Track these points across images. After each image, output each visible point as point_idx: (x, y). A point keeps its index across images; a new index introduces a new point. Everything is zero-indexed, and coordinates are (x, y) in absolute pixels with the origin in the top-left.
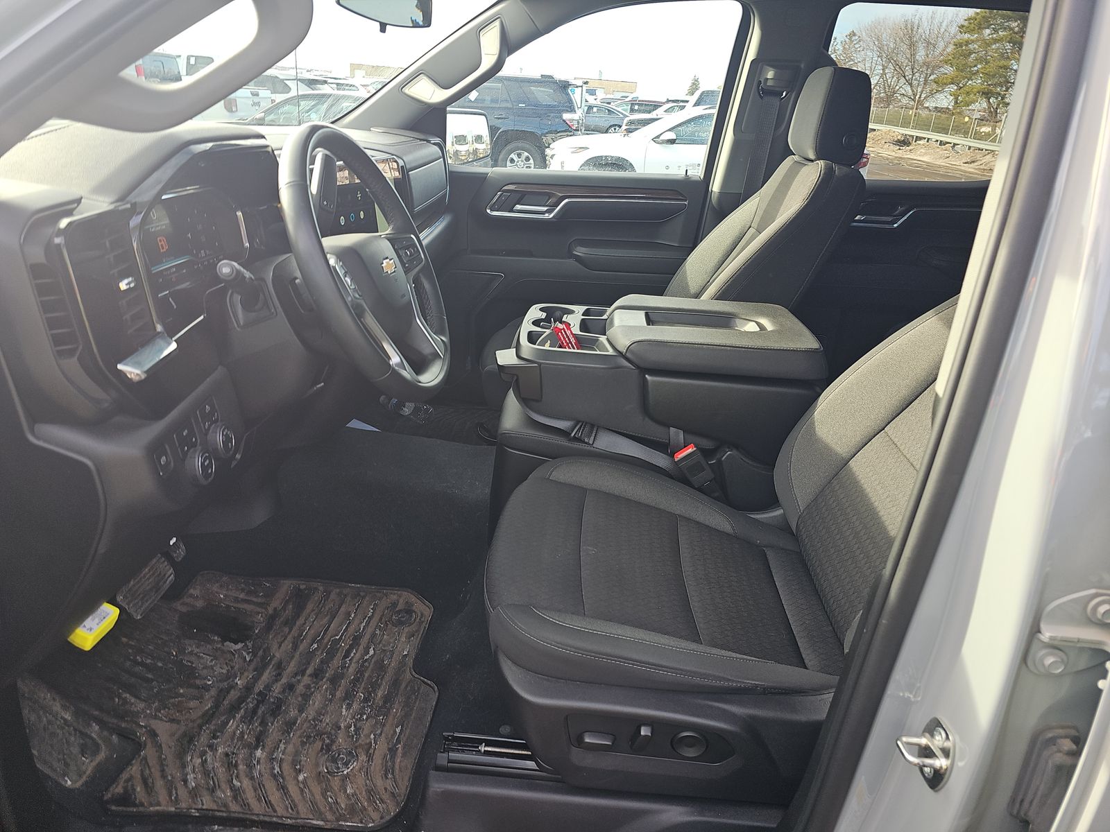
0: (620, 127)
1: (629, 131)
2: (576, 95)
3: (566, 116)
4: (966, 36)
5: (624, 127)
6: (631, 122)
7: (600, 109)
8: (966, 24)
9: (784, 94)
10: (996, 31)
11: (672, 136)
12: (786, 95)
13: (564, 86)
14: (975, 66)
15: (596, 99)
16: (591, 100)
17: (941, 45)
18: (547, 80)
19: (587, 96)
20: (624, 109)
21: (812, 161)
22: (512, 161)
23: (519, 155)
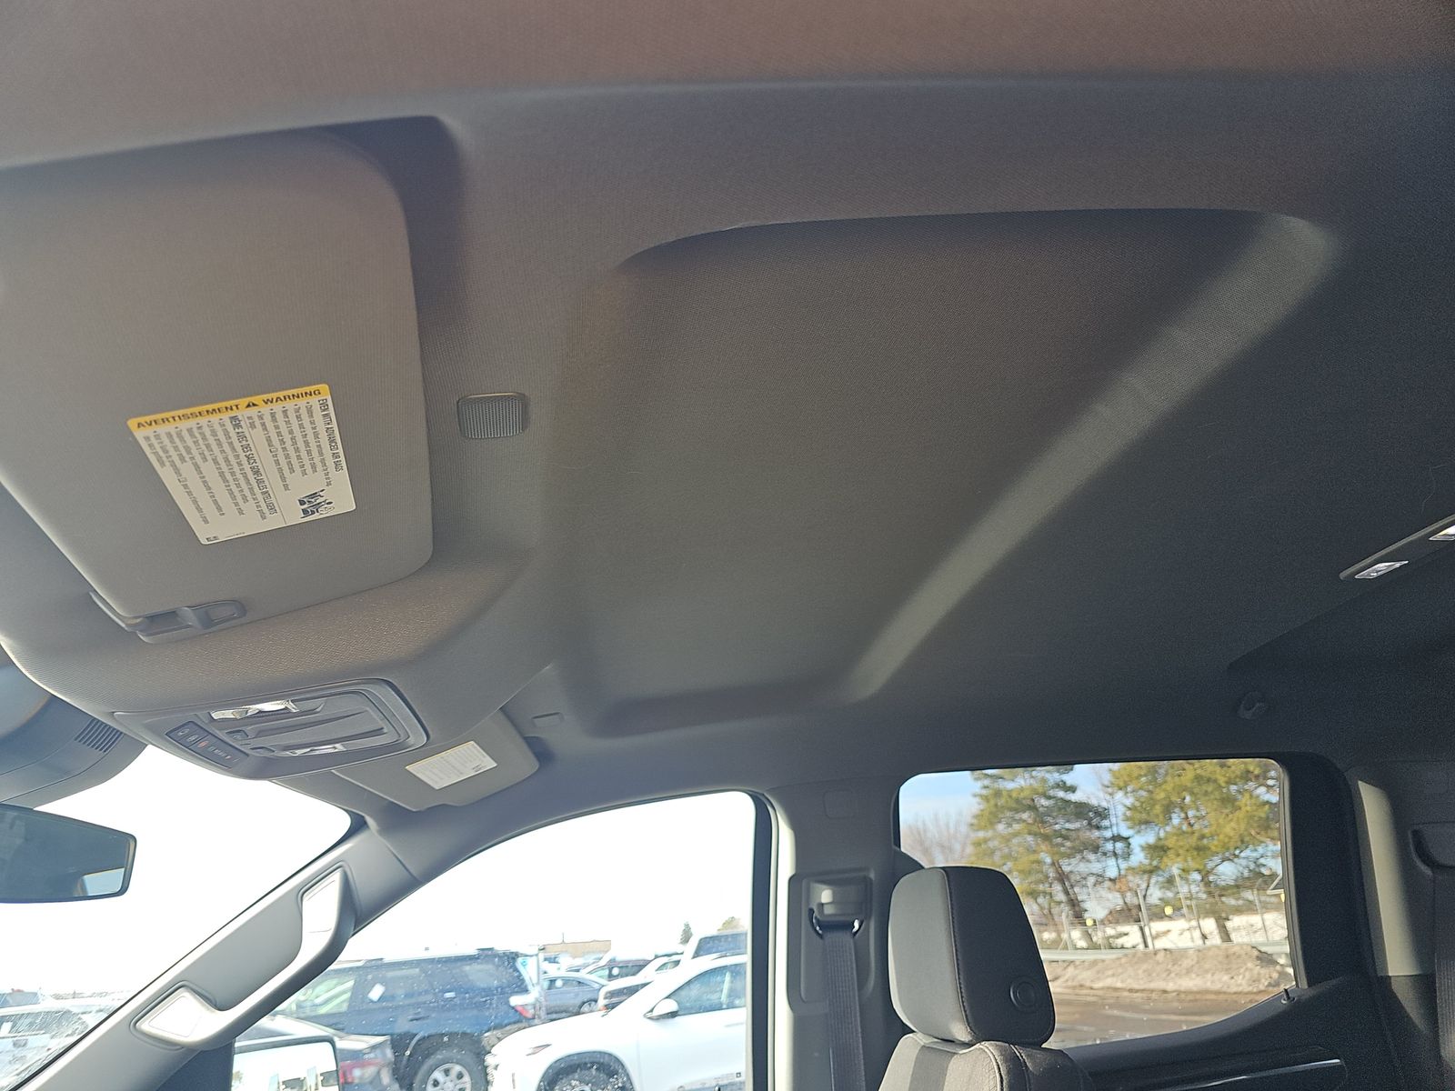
0: (596, 1001)
1: (610, 1007)
2: (529, 971)
3: (516, 1000)
4: (981, 834)
5: (602, 1002)
6: (612, 994)
7: (566, 981)
8: (975, 821)
9: (856, 924)
10: (1009, 825)
11: (672, 1006)
12: (860, 927)
13: (512, 957)
14: (1004, 864)
15: (559, 969)
16: (553, 970)
17: (958, 847)
18: (486, 955)
19: (546, 966)
20: (597, 978)
21: (969, 1045)
22: (436, 1083)
23: (447, 1072)
